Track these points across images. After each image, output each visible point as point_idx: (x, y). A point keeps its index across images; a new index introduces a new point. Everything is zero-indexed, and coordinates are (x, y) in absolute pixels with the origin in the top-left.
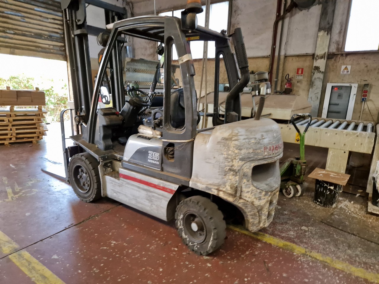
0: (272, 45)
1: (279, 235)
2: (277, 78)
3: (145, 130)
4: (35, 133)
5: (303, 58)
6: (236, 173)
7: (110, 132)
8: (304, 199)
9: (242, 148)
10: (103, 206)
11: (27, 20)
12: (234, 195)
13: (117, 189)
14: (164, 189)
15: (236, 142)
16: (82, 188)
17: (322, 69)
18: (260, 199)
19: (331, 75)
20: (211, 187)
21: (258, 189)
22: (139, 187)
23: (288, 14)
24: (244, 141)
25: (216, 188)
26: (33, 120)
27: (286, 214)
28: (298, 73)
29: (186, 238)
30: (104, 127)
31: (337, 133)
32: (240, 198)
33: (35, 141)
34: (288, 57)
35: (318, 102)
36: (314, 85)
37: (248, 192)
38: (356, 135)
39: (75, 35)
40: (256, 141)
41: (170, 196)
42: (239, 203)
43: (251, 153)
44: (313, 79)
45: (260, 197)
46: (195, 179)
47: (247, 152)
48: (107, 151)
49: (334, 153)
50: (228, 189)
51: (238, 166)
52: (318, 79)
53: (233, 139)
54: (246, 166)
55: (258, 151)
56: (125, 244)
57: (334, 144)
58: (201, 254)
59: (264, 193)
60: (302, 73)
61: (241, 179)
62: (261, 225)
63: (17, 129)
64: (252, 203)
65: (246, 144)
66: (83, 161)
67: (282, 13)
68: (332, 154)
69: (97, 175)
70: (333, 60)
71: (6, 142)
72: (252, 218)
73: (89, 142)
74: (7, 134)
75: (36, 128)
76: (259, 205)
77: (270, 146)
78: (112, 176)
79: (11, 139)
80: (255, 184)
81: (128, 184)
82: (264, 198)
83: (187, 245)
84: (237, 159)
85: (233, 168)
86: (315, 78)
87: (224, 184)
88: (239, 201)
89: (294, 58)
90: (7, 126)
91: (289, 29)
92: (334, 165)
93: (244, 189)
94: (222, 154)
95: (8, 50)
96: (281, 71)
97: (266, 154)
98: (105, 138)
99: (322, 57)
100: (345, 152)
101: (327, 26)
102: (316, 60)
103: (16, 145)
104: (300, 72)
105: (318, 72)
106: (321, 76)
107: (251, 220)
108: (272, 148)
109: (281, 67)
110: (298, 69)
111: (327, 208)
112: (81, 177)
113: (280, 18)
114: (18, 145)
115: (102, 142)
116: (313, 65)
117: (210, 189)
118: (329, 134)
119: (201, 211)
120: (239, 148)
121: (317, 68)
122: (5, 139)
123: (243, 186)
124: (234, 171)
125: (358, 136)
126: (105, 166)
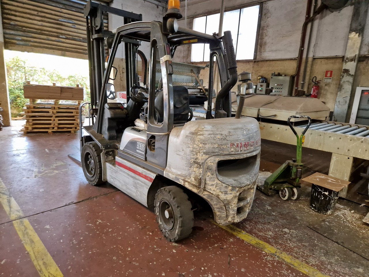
0: (300, 47)
1: (255, 234)
2: (304, 80)
3: (140, 124)
4: (73, 124)
5: (333, 61)
6: (200, 165)
7: (115, 124)
8: (300, 203)
9: (207, 142)
10: (104, 190)
11: (77, 26)
12: (198, 187)
13: (114, 175)
14: (146, 177)
15: (201, 137)
16: (90, 173)
17: (352, 72)
18: (226, 193)
19: (362, 79)
20: (179, 177)
21: (224, 183)
22: (128, 175)
23: (318, 16)
24: (209, 136)
25: (183, 178)
26: (72, 113)
27: (273, 215)
28: (326, 76)
29: (161, 225)
30: (109, 119)
31: (341, 137)
32: (205, 190)
33: (73, 131)
34: (317, 59)
35: (346, 107)
36: (342, 88)
37: (213, 185)
38: (361, 141)
39: (93, 39)
40: (222, 137)
41: (150, 184)
42: (204, 195)
43: (216, 148)
44: (342, 82)
45: (226, 191)
46: (168, 169)
47: (211, 147)
48: (111, 141)
49: (337, 158)
50: (192, 180)
51: (202, 159)
52: (347, 82)
53: (199, 133)
54: (210, 160)
55: (223, 146)
56: (108, 224)
57: (338, 148)
58: (171, 241)
59: (230, 188)
60: (331, 76)
61: (205, 172)
62: (230, 219)
63: (59, 120)
64: (218, 196)
65: (211, 139)
66: (90, 148)
67: (312, 15)
68: (335, 159)
69: (100, 161)
70: (364, 62)
71: (50, 131)
72: (219, 211)
73: (98, 132)
74: (50, 124)
75: (74, 120)
76: (226, 199)
77: (238, 143)
78: (111, 164)
79: (53, 128)
80: (221, 178)
81: (121, 171)
82: (230, 192)
83: (161, 231)
84: (201, 153)
85: (197, 160)
86: (344, 82)
87: (190, 175)
88: (204, 193)
89: (323, 60)
90: (51, 117)
91: (318, 30)
92: (337, 170)
93: (208, 182)
94: (189, 147)
95: (60, 52)
96: (308, 74)
97: (232, 150)
98: (110, 129)
99: (352, 60)
100: (349, 158)
101: (359, 27)
102: (346, 62)
103: (57, 134)
104: (329, 75)
105: (347, 75)
106: (351, 79)
107: (218, 213)
108: (239, 145)
109: (308, 69)
110: (327, 72)
111: (321, 214)
112: (90, 162)
113: (309, 20)
114: (59, 134)
115: (107, 132)
116: (342, 67)
117: (178, 179)
118: (332, 138)
119: (171, 200)
120: (203, 142)
121: (346, 71)
122: (48, 128)
123: (207, 179)
124: (197, 163)
125: (362, 142)
126: (107, 154)
